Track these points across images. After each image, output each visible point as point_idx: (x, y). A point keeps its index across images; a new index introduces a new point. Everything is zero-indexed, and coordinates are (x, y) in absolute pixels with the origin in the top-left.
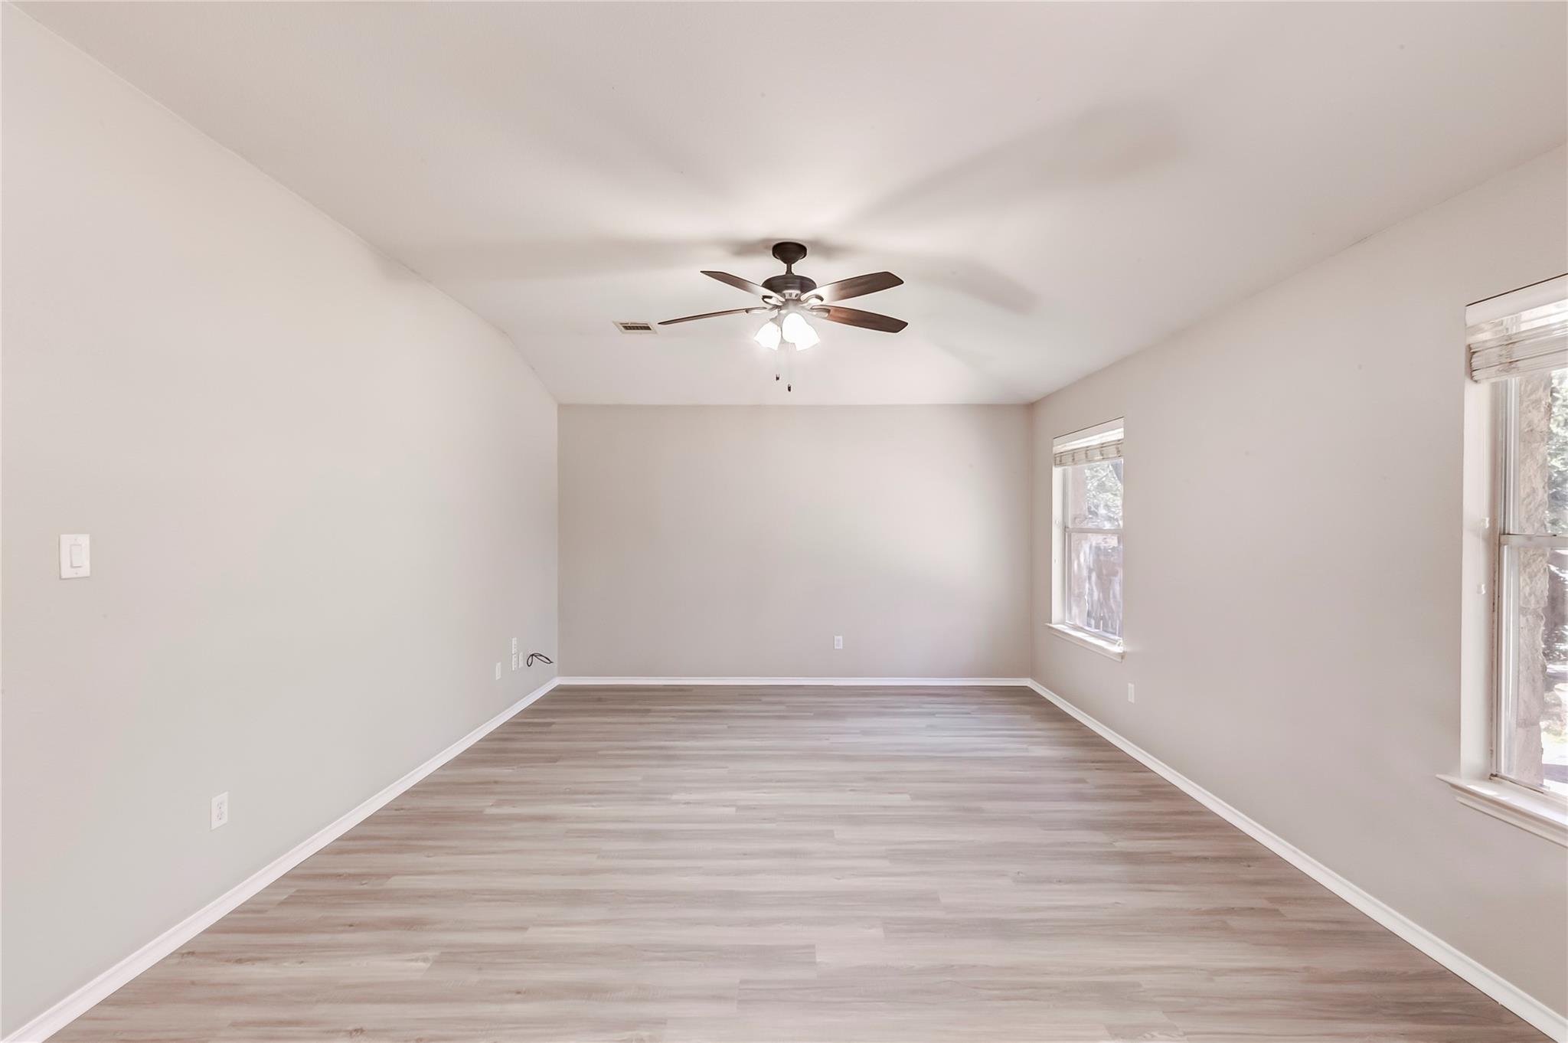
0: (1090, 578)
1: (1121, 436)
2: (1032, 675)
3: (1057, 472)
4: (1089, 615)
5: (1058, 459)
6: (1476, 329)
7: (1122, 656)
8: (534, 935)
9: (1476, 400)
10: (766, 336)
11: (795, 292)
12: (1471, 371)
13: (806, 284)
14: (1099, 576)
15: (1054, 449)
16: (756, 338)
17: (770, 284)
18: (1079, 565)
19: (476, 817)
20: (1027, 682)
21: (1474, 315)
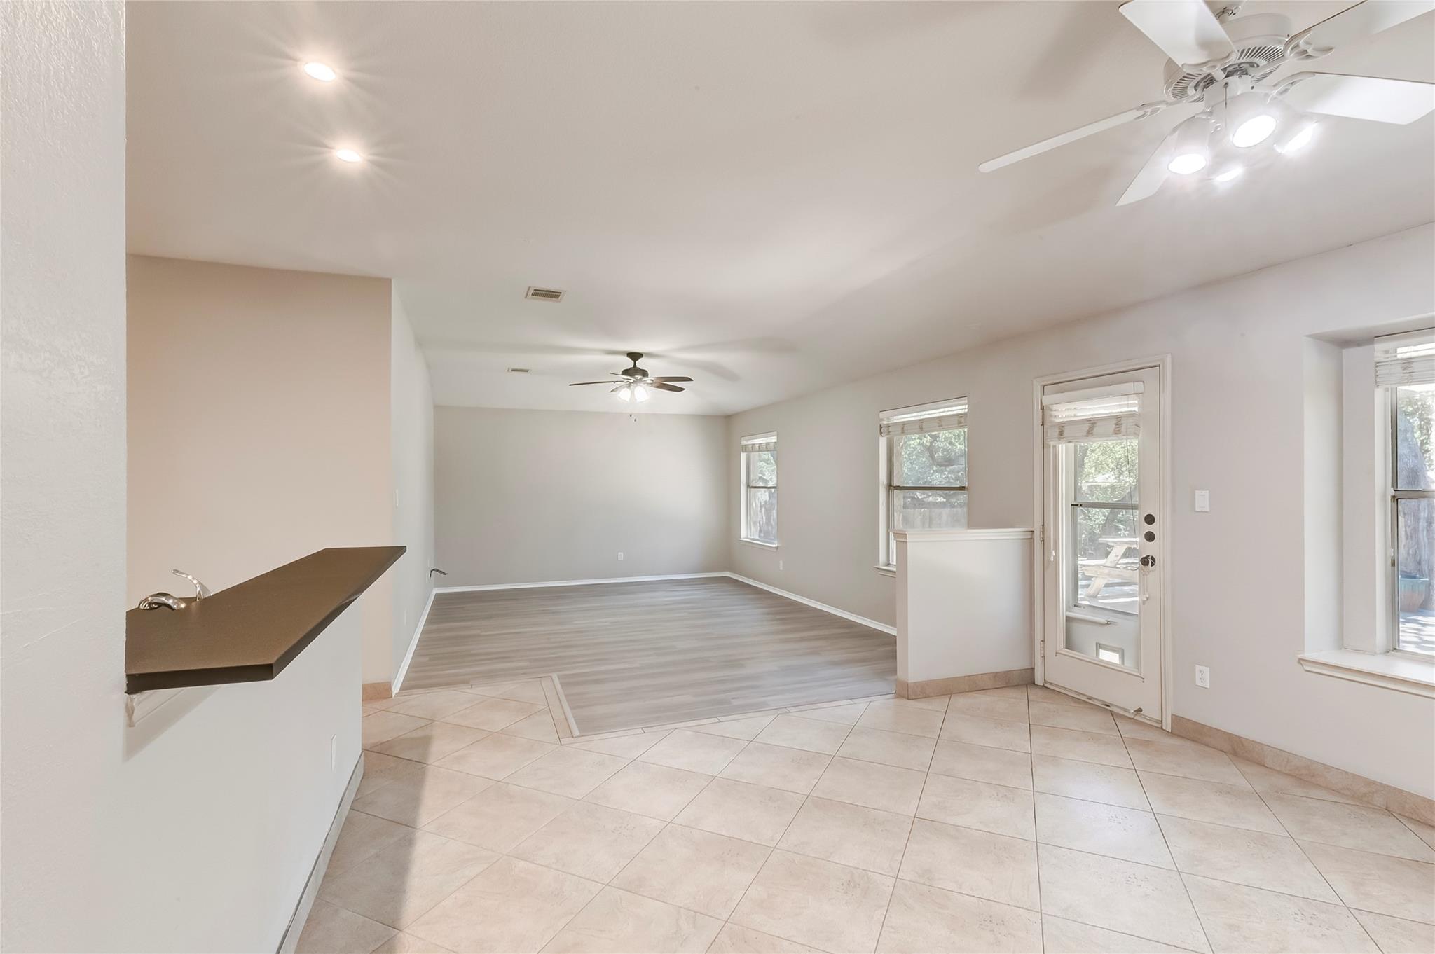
0: (761, 511)
1: (775, 440)
2: (731, 570)
3: (743, 456)
4: (760, 531)
5: (744, 448)
6: (882, 420)
7: (777, 548)
8: (560, 654)
9: (883, 442)
10: (624, 394)
11: (639, 377)
12: (881, 433)
13: (644, 373)
14: (766, 510)
15: (742, 443)
16: (619, 395)
17: (626, 372)
18: (756, 504)
19: (479, 636)
20: (727, 574)
21: (882, 415)
